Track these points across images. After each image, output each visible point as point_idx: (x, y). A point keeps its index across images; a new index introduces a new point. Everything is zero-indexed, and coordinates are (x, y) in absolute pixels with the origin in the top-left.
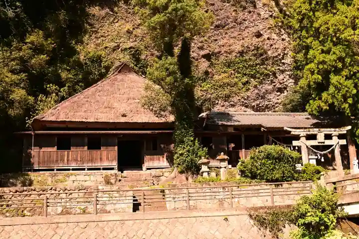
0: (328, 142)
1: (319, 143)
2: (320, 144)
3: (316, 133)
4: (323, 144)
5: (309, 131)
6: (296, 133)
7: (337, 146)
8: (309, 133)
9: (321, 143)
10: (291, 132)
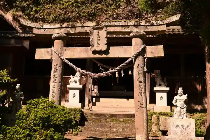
0: (116, 52)
1: (94, 52)
2: (97, 56)
3: (88, 30)
4: (104, 56)
5: (73, 27)
6: (42, 32)
7: (139, 61)
8: (72, 31)
9: (100, 52)
10: (31, 28)
